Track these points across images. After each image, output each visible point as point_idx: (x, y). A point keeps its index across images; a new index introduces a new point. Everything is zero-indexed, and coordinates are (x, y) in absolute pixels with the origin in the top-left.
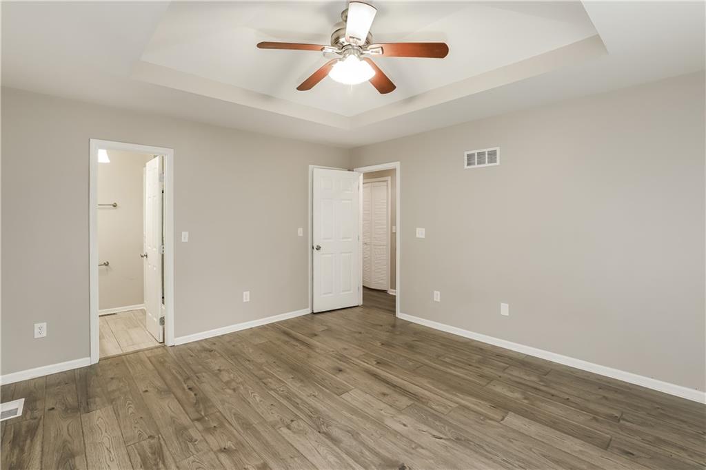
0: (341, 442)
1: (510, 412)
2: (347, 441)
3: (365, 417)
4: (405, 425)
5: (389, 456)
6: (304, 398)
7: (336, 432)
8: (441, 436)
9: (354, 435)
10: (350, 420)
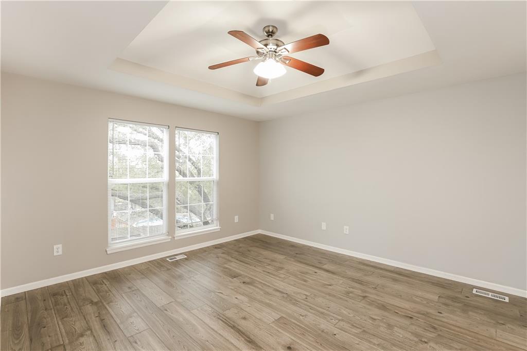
0: (273, 290)
1: (159, 306)
2: (270, 291)
3: (261, 302)
4: (236, 298)
5: (249, 286)
6: (309, 313)
7: (278, 294)
8: (218, 294)
9: (267, 293)
10: (270, 300)
